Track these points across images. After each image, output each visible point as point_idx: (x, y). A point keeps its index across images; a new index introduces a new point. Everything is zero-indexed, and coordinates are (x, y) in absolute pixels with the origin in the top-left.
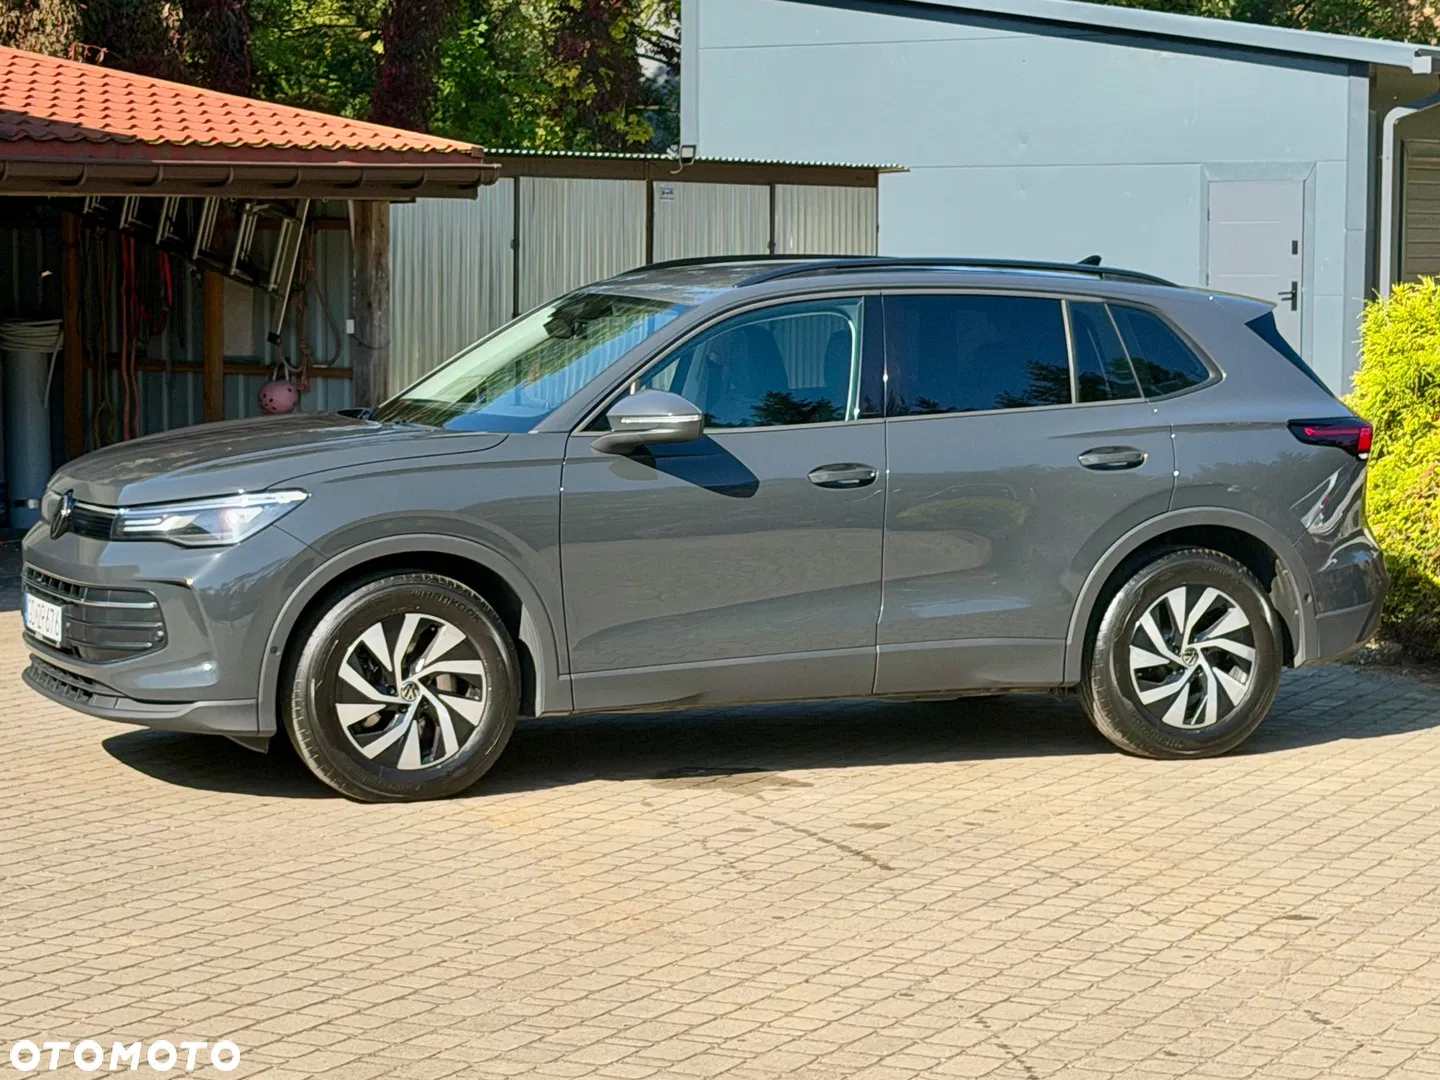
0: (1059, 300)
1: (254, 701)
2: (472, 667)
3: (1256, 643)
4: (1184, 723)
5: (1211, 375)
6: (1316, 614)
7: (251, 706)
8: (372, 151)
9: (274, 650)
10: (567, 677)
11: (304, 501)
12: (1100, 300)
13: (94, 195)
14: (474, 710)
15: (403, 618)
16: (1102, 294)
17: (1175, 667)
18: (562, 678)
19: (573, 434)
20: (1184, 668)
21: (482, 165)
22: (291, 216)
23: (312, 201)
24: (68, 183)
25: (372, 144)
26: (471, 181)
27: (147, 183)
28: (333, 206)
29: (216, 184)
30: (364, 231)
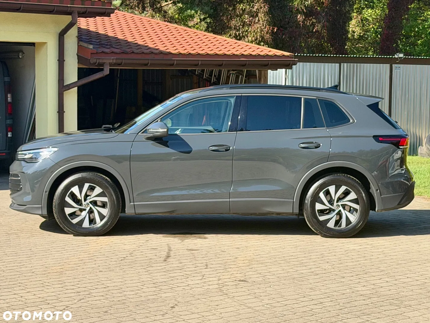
0: (301, 98)
1: (41, 206)
2: (105, 199)
3: (360, 204)
4: (334, 227)
5: (351, 121)
6: (381, 195)
7: (39, 207)
8: (261, 56)
9: (46, 192)
10: (133, 203)
11: (56, 151)
12: (315, 98)
14: (105, 212)
15: (84, 184)
16: (316, 96)
17: (332, 210)
18: (131, 203)
19: (139, 134)
20: (335, 210)
21: (294, 59)
22: (241, 75)
23: (247, 70)
24: (146, 65)
25: (254, 53)
26: (290, 64)
27: (172, 65)
28: (252, 71)
29: (196, 65)
30: (260, 79)
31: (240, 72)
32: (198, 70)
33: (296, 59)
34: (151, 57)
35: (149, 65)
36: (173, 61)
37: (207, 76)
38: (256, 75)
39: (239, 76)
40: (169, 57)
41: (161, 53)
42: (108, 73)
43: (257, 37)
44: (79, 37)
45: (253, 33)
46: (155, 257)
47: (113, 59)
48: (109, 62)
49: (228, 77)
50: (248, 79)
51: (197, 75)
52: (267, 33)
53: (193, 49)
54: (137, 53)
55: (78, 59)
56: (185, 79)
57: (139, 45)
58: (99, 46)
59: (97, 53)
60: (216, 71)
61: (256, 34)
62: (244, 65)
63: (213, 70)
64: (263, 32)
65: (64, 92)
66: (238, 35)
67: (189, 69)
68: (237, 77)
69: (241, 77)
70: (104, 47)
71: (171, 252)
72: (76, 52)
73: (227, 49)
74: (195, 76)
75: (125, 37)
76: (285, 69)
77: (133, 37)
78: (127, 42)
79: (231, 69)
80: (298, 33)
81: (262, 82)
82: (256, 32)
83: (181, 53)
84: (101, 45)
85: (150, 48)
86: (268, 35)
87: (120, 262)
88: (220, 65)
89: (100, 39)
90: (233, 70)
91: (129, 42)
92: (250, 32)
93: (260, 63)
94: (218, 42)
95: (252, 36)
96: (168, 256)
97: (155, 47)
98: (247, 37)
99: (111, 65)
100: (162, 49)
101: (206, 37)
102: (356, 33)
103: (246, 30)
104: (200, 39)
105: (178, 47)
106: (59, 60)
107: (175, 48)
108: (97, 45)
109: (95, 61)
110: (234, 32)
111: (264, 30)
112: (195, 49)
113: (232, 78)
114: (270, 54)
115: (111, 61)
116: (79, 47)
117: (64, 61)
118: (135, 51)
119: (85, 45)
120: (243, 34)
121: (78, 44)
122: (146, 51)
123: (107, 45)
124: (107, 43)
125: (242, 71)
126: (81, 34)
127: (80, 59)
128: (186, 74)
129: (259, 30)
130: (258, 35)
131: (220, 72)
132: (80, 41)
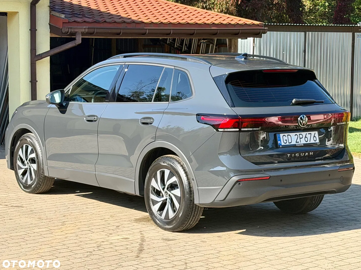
10: (47, 167)
13: (170, 38)
21: (263, 28)
22: (212, 43)
23: (217, 39)
24: (118, 34)
25: (224, 22)
26: (260, 33)
27: (144, 34)
28: (222, 40)
29: (168, 34)
30: (230, 48)
31: (211, 41)
32: (169, 39)
33: (266, 28)
34: (123, 26)
35: (121, 34)
36: (146, 30)
37: (178, 45)
38: (226, 44)
39: (210, 45)
40: (141, 26)
41: (134, 22)
42: (80, 42)
43: (223, 9)
44: (51, 7)
45: (219, 5)
46: (126, 251)
47: (85, 28)
48: (81, 31)
49: (199, 46)
50: (219, 48)
51: (168, 44)
52: (232, 5)
53: (165, 18)
54: (110, 23)
55: (50, 28)
56: (157, 48)
57: (112, 15)
58: (71, 16)
59: (69, 22)
60: (186, 40)
61: (221, 6)
62: (215, 34)
63: (184, 39)
64: (228, 5)
65: (37, 62)
66: (205, 7)
67: (160, 38)
68: (208, 46)
69: (212, 46)
70: (76, 17)
71: (144, 243)
72: (49, 22)
73: (198, 19)
74: (167, 45)
75: (98, 7)
76: (253, 37)
77: (106, 7)
78: (99, 12)
79: (202, 38)
80: (260, 5)
81: (233, 51)
82: (221, 4)
83: (152, 22)
84: (73, 14)
85: (122, 18)
86: (233, 7)
87: (86, 259)
88: (192, 34)
89: (73, 9)
90: (204, 39)
91: (101, 12)
92: (216, 4)
93: (230, 31)
94: (189, 12)
95: (218, 8)
96: (141, 250)
97: (127, 16)
98: (214, 9)
99: (83, 34)
100: (134, 18)
101: (176, 7)
102: (307, 6)
103: (212, 3)
104: (171, 9)
105: (150, 16)
106: (31, 30)
107: (147, 18)
108: (69, 14)
109: (67, 30)
110: (201, 4)
111: (229, 2)
112: (167, 19)
113: (203, 47)
114: (240, 23)
115: (83, 30)
116: (51, 16)
117: (36, 30)
118: (108, 20)
119: (57, 14)
120: (209, 6)
121: (50, 14)
122: (118, 21)
123: (79, 15)
124: (80, 12)
125: (213, 40)
126: (54, 5)
127: (53, 29)
128: (158, 43)
129: (224, 2)
130: (224, 7)
131: (191, 41)
132: (52, 10)
